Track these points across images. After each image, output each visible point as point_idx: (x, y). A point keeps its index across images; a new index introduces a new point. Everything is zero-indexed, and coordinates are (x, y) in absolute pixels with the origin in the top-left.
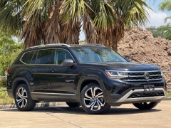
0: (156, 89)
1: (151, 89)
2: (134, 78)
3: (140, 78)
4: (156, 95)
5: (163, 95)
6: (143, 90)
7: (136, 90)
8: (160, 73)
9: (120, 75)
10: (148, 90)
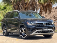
0: (48, 30)
1: (46, 30)
2: (38, 25)
3: (41, 25)
4: (48, 32)
5: (52, 32)
6: (42, 30)
7: (39, 30)
8: (51, 23)
9: (32, 24)
10: (44, 30)
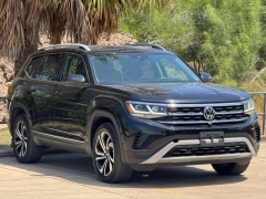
0: (227, 140)
1: (216, 141)
2: (181, 118)
3: (193, 118)
5: (248, 151)
7: (181, 142)
9: (151, 111)
